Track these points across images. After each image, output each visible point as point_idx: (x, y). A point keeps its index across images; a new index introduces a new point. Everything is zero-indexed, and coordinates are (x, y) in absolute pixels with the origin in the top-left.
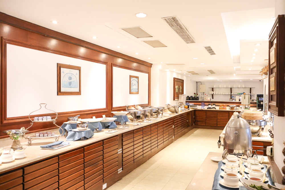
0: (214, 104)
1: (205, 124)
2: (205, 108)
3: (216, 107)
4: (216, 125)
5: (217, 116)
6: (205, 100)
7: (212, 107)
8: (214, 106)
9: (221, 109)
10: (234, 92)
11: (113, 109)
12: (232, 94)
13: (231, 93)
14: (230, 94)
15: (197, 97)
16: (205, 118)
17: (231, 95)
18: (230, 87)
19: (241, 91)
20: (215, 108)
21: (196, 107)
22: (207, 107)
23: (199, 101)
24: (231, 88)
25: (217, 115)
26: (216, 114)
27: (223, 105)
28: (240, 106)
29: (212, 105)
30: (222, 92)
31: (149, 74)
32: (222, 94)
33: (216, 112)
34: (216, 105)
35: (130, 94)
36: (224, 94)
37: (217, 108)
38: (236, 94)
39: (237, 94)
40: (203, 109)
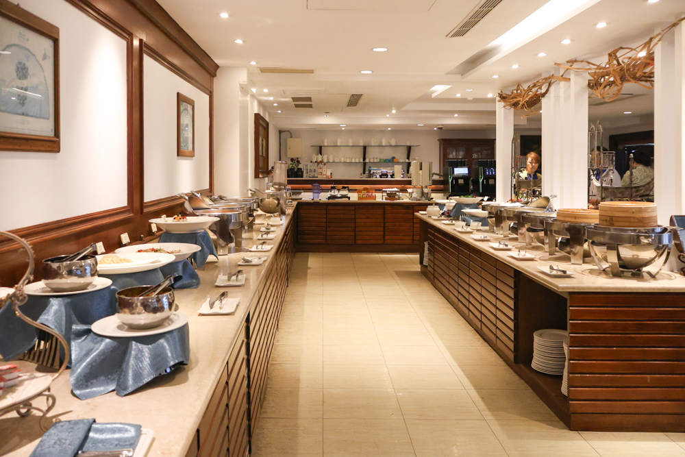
0: (345, 188)
1: (324, 241)
2: (323, 197)
3: (350, 195)
4: (352, 242)
5: (355, 219)
6: (320, 177)
7: (339, 196)
8: (345, 192)
9: (363, 198)
10: (373, 155)
11: (146, 210)
12: (367, 160)
13: (364, 159)
14: (362, 161)
15: (298, 169)
16: (324, 225)
17: (365, 164)
18: (362, 144)
19: (387, 154)
20: (349, 198)
21: (300, 196)
22: (328, 194)
23: (305, 178)
24: (365, 148)
25: (355, 214)
26: (353, 212)
27: (365, 189)
28: (409, 190)
29: (339, 190)
30: (344, 155)
31: (211, 95)
32: (343, 161)
33: (352, 208)
34: (348, 190)
35: (178, 155)
36: (348, 161)
37: (354, 197)
38: (376, 161)
39: (378, 161)
40: (316, 200)
